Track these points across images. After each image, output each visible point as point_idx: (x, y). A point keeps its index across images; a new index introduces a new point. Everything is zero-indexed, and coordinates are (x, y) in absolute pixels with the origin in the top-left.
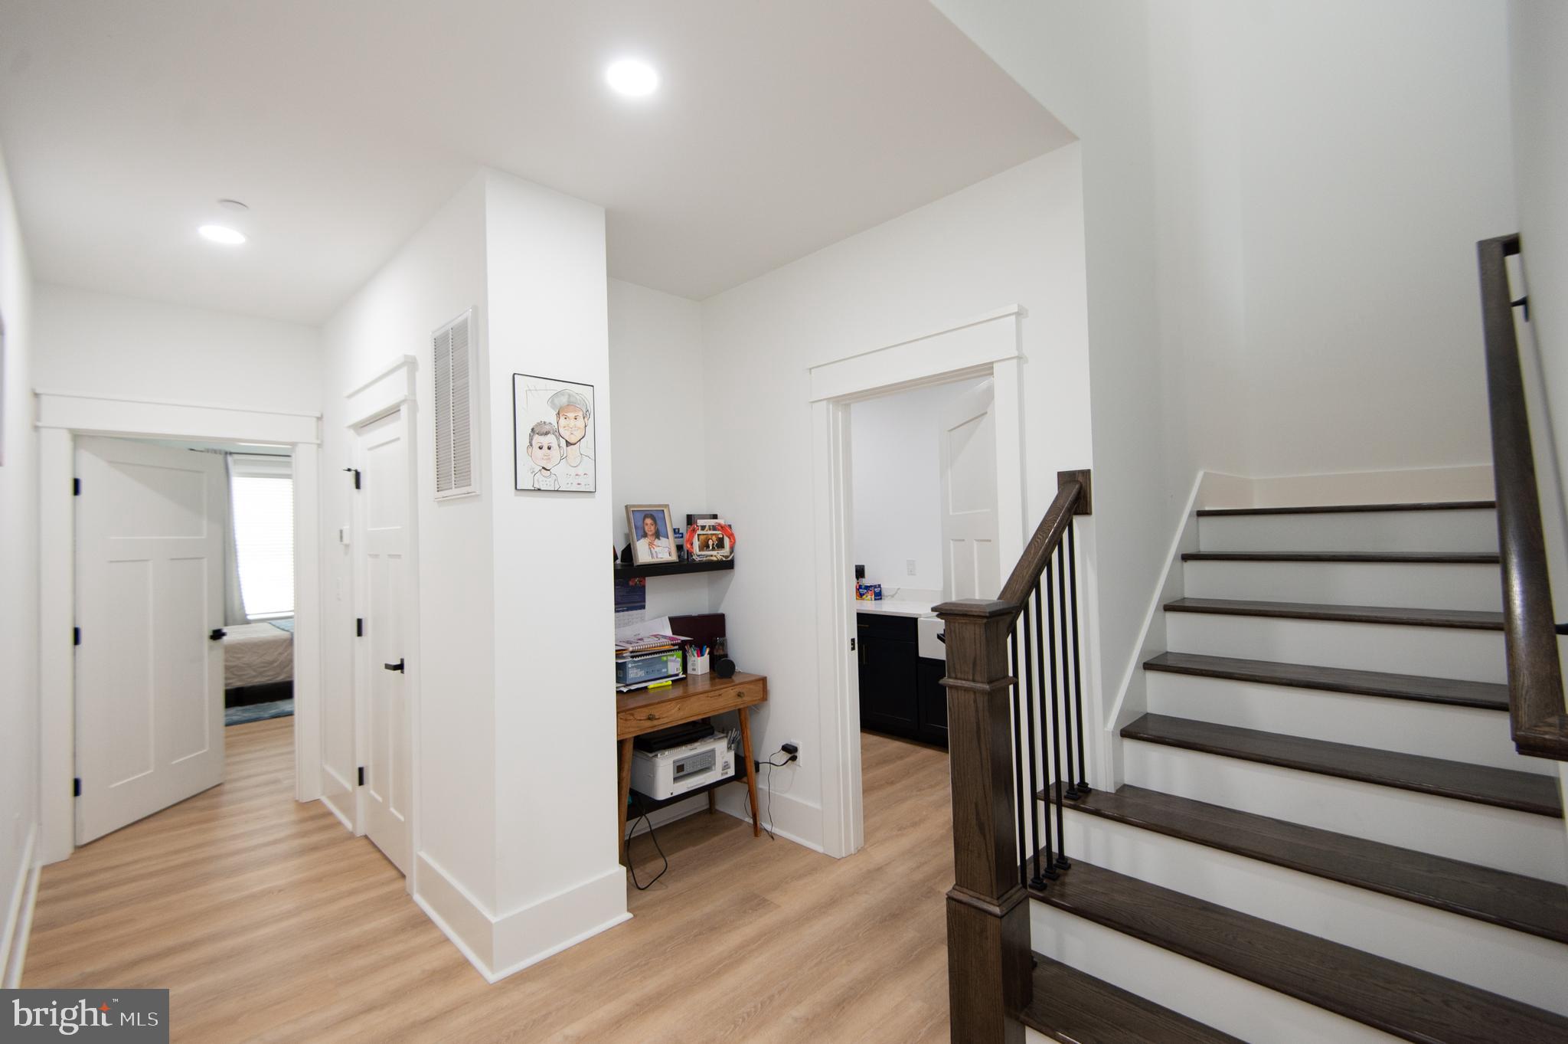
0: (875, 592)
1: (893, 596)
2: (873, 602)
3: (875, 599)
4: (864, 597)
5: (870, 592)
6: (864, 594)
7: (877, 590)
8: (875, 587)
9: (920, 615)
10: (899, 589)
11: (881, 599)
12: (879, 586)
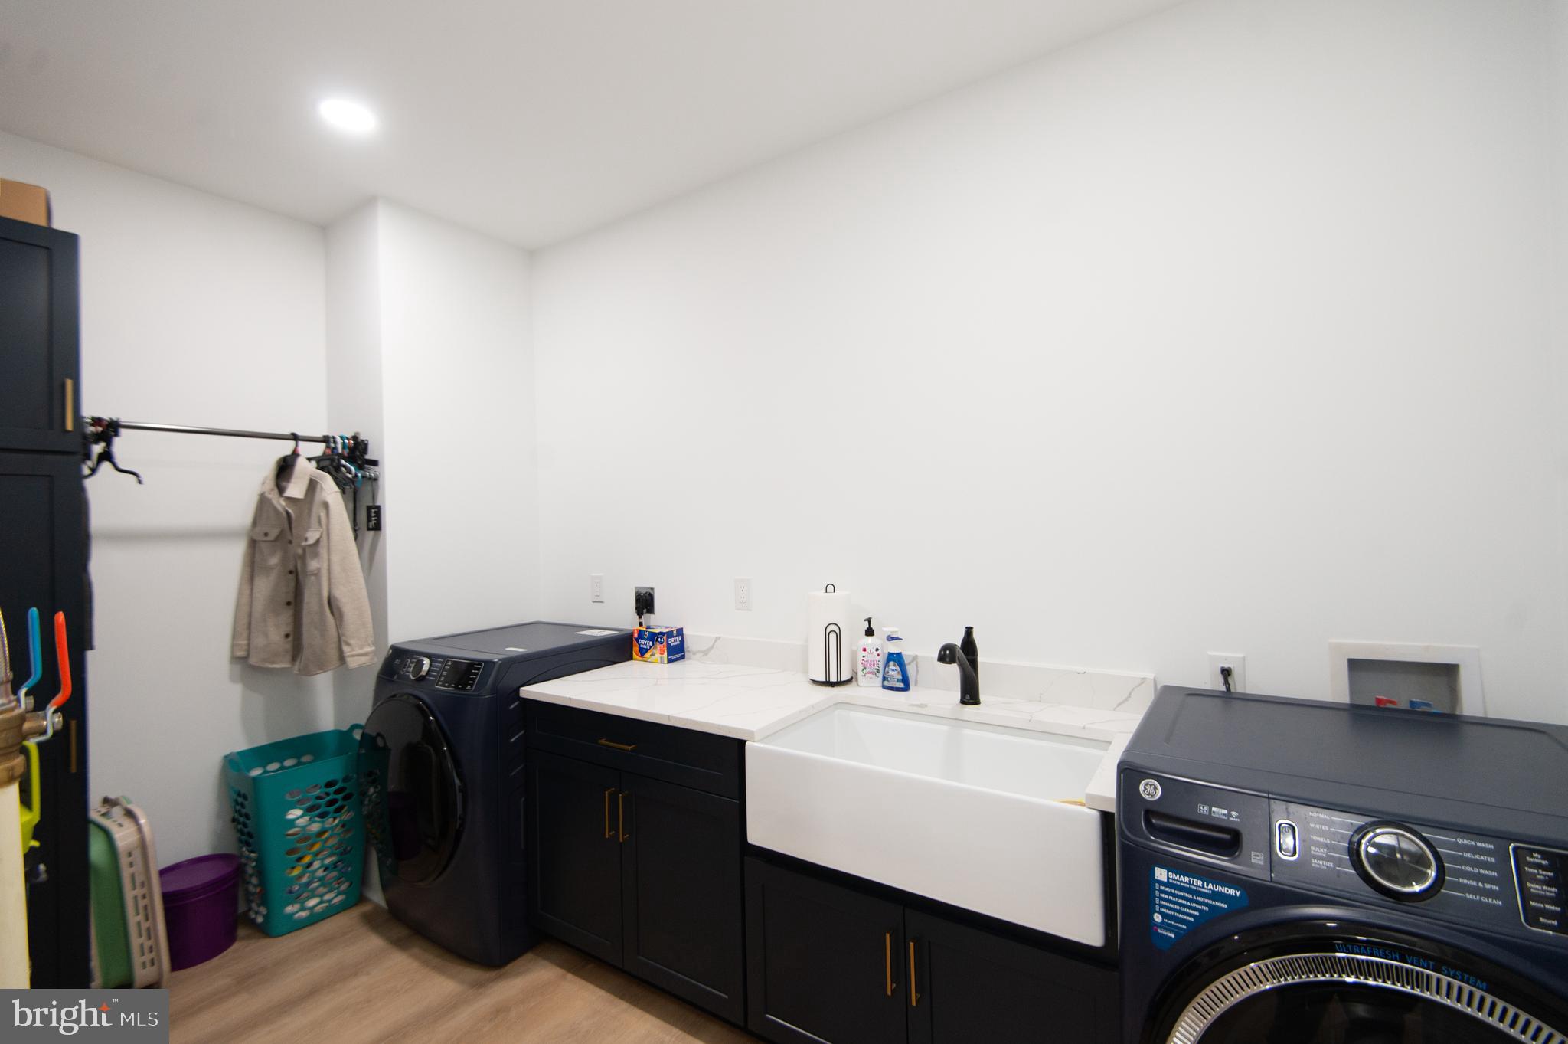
0: (668, 645)
1: (706, 653)
2: (666, 666)
3: (670, 661)
4: (647, 655)
5: (659, 646)
6: (647, 650)
7: (674, 641)
8: (670, 635)
9: (752, 733)
10: (717, 639)
11: (683, 657)
12: (680, 632)
